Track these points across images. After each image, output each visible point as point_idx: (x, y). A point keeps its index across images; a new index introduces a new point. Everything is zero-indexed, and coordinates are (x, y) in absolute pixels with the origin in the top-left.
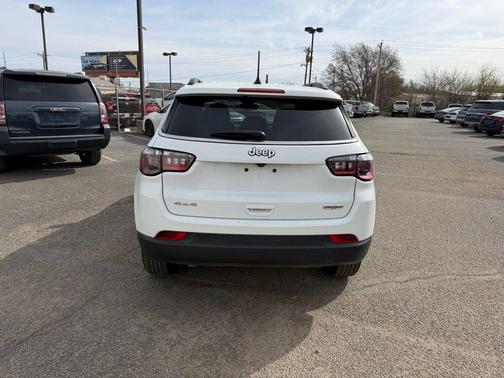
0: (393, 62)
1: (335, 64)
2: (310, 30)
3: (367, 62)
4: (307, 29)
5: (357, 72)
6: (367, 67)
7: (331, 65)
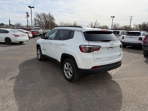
0: (53, 19)
1: (36, 18)
2: (30, 7)
3: (45, 18)
4: (29, 7)
5: (43, 21)
6: (46, 19)
7: (35, 18)
